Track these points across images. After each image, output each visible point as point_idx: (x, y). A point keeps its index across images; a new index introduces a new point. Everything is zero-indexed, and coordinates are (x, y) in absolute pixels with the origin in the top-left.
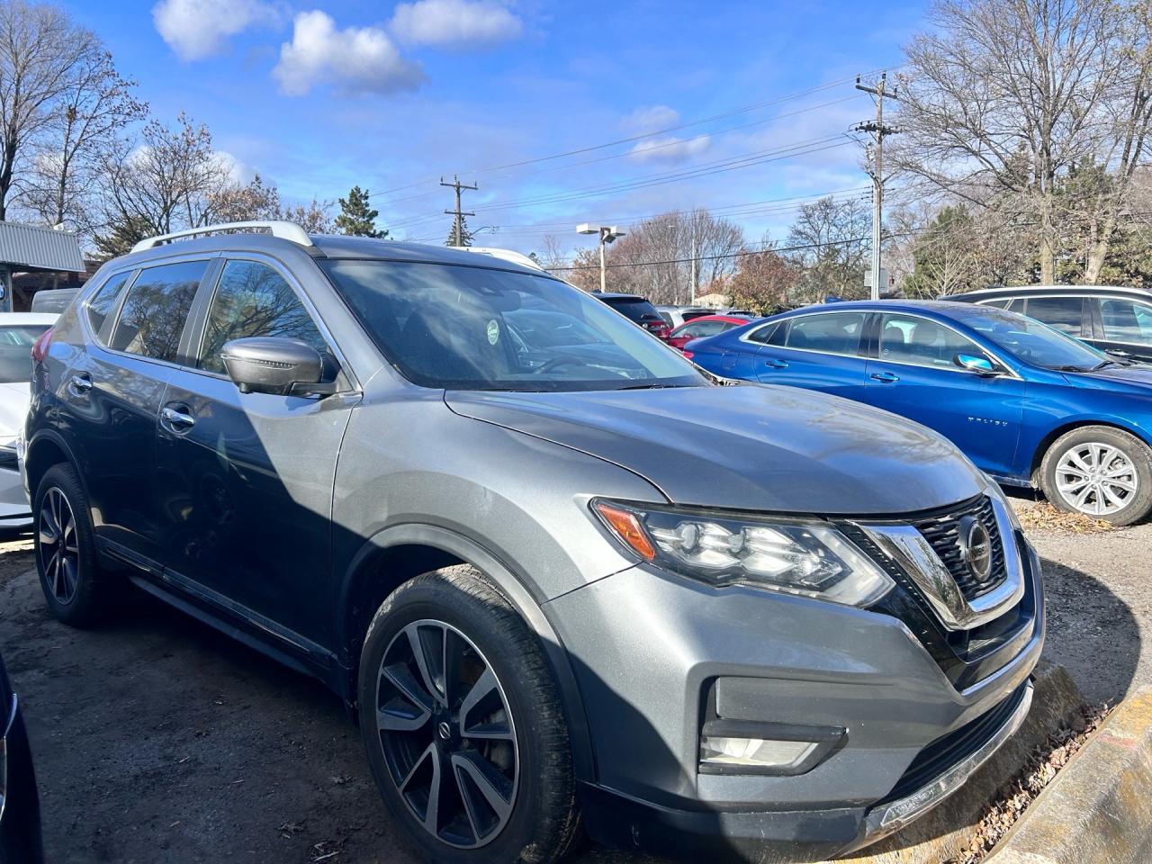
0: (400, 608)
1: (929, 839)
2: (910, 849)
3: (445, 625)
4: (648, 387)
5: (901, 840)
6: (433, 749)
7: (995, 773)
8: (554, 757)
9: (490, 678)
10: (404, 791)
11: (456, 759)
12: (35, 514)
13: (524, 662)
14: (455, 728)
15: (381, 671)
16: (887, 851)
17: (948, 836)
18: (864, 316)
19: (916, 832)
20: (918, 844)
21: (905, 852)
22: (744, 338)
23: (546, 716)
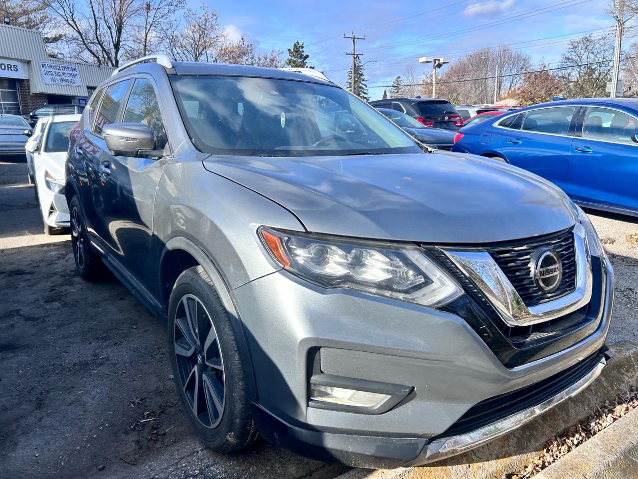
0: (180, 286)
1: (498, 458)
2: (480, 464)
3: (197, 299)
4: (364, 154)
5: (474, 457)
6: (196, 369)
7: (566, 417)
8: (240, 384)
9: (213, 333)
10: (186, 390)
11: (204, 377)
12: (71, 222)
13: (227, 325)
14: (203, 358)
15: (175, 322)
16: (460, 464)
17: (515, 457)
18: (574, 109)
19: (488, 452)
20: (488, 460)
21: (475, 465)
22: (496, 125)
23: (237, 359)
